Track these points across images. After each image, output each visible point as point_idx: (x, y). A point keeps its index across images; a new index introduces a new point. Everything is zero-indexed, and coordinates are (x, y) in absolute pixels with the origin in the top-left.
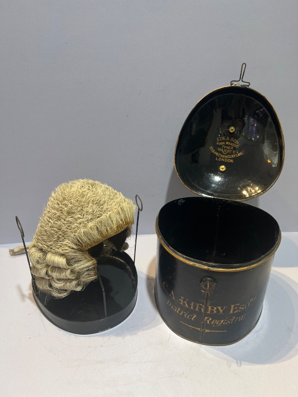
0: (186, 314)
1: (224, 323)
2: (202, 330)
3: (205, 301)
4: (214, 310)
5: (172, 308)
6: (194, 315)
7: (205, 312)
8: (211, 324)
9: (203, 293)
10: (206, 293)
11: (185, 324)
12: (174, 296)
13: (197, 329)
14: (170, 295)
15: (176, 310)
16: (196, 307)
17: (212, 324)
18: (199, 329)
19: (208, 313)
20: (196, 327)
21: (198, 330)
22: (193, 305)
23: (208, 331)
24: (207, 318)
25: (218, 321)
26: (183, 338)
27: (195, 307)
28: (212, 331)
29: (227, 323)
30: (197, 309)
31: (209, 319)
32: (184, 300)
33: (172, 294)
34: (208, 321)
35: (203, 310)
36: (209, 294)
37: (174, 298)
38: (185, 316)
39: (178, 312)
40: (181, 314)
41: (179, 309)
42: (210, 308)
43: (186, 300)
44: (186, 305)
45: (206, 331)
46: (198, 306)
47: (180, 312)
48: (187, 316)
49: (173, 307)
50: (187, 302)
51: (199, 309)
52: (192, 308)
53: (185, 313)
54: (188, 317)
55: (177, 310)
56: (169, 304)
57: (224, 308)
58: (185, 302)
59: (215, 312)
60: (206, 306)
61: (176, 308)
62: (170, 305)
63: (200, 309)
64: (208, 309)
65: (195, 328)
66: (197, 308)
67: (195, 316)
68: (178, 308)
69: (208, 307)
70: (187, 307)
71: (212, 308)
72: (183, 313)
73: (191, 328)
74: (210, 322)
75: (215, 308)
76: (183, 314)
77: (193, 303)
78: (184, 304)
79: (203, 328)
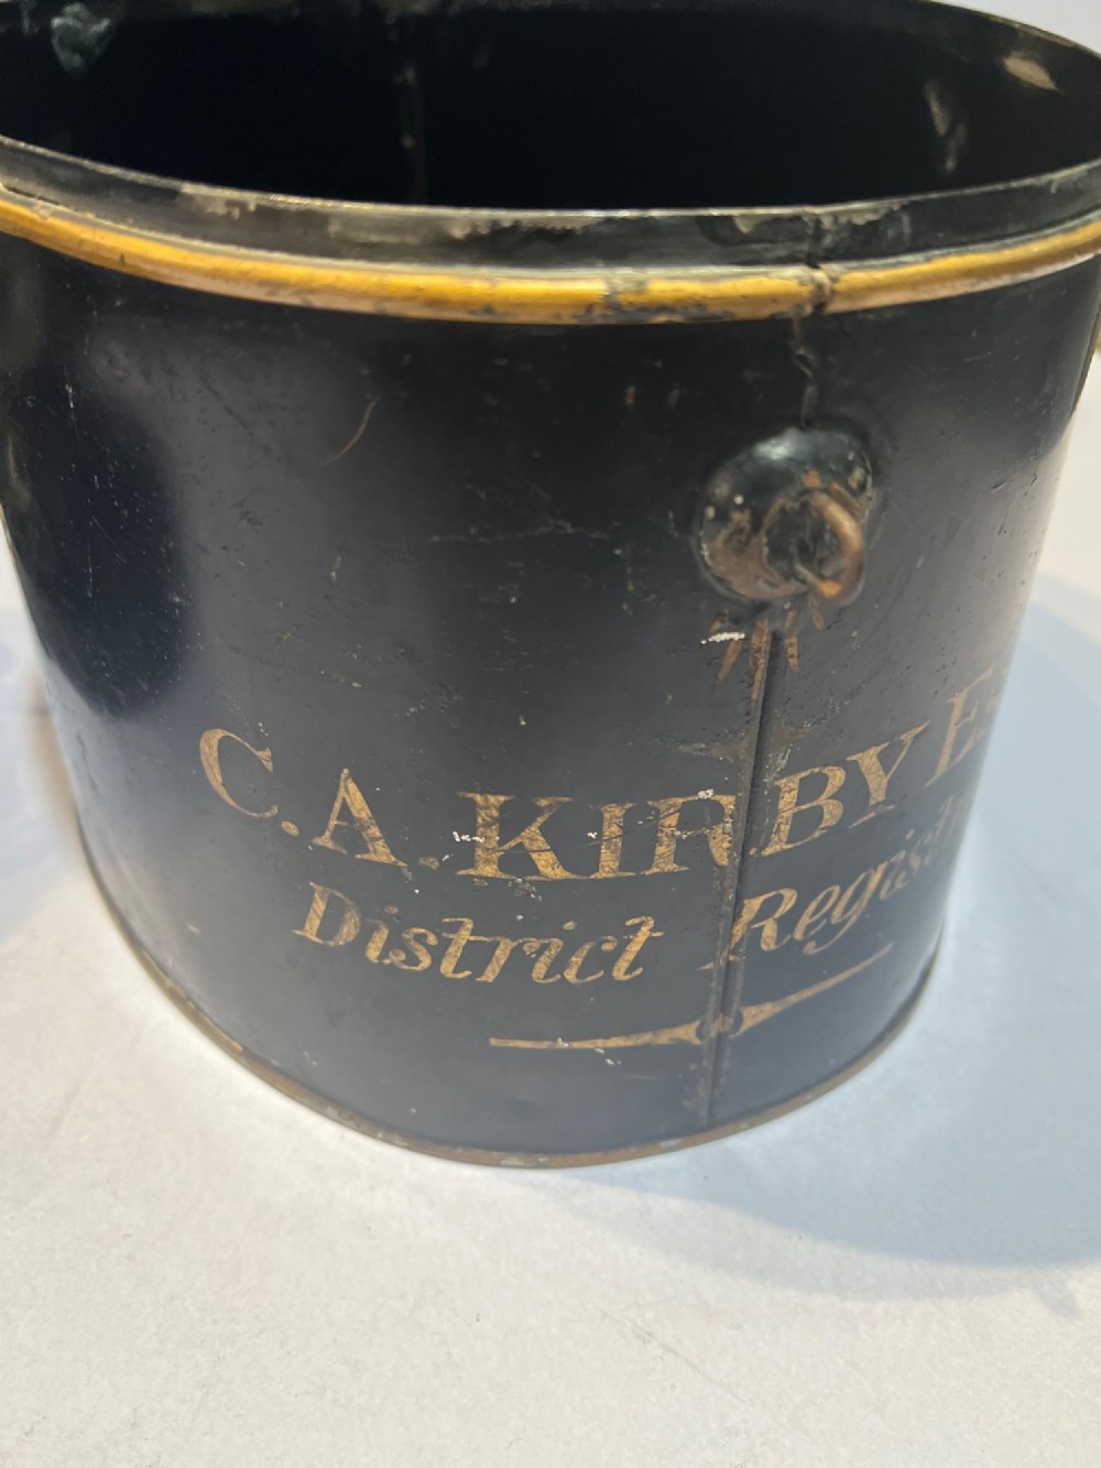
0: (540, 952)
1: (887, 884)
2: (714, 1029)
3: (745, 745)
4: (822, 800)
5: (373, 953)
6: (636, 928)
7: (744, 853)
8: (793, 940)
9: (731, 658)
10: (755, 640)
11: (545, 1045)
12: (375, 831)
13: (664, 1038)
14: (325, 840)
15: (426, 961)
16: (657, 841)
17: (798, 935)
18: (687, 1033)
19: (768, 851)
20: (657, 1026)
21: (681, 1045)
22: (612, 829)
23: (768, 1010)
24: (755, 904)
25: (849, 892)
26: (538, 1166)
27: (638, 846)
28: (794, 999)
29: (902, 875)
30: (664, 859)
31: (779, 900)
32: (510, 823)
33: (345, 811)
34: (769, 929)
35: (721, 847)
36: (792, 646)
37: (381, 853)
38: (539, 971)
39: (447, 967)
40: (490, 976)
41: (465, 936)
42: (788, 802)
43: (540, 811)
44: (548, 865)
45: (748, 1023)
46: (673, 820)
47: (476, 957)
48: (558, 965)
49: (393, 943)
50: (540, 828)
51: (682, 851)
52: (608, 864)
53: (533, 944)
54: (570, 975)
55: (438, 954)
56: (329, 927)
57: (901, 744)
58: (533, 837)
59: (832, 811)
60: (756, 782)
61: (420, 939)
62: (348, 931)
63: (693, 850)
64: (775, 812)
65: (646, 1038)
66: (660, 850)
67: (643, 934)
68: (456, 927)
69: (776, 793)
70: (560, 873)
71: (811, 788)
72: (517, 951)
73: (610, 1052)
74: (786, 924)
75: (837, 777)
76: (519, 964)
77: (613, 814)
78: (518, 861)
79: (724, 1008)
